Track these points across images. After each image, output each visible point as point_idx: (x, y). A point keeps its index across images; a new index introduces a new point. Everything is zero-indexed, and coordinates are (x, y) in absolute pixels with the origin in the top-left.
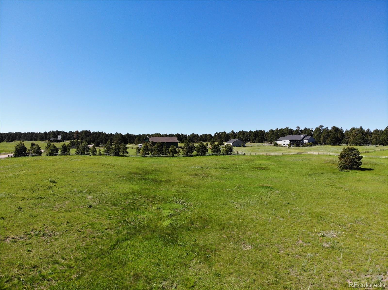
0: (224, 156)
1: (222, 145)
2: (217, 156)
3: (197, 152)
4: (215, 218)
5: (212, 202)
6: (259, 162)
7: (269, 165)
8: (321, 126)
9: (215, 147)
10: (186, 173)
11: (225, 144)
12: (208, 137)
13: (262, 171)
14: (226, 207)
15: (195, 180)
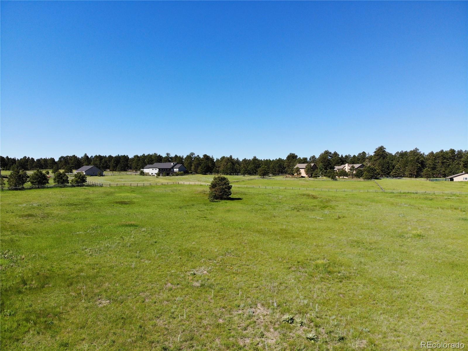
0: (73, 188)
1: (71, 174)
2: (63, 189)
3: (32, 183)
4: (60, 272)
5: (55, 251)
6: (121, 194)
7: (134, 198)
8: (192, 154)
9: (59, 176)
10: (13, 214)
11: (75, 172)
12: (49, 162)
13: (125, 206)
14: (76, 256)
15: (29, 224)
